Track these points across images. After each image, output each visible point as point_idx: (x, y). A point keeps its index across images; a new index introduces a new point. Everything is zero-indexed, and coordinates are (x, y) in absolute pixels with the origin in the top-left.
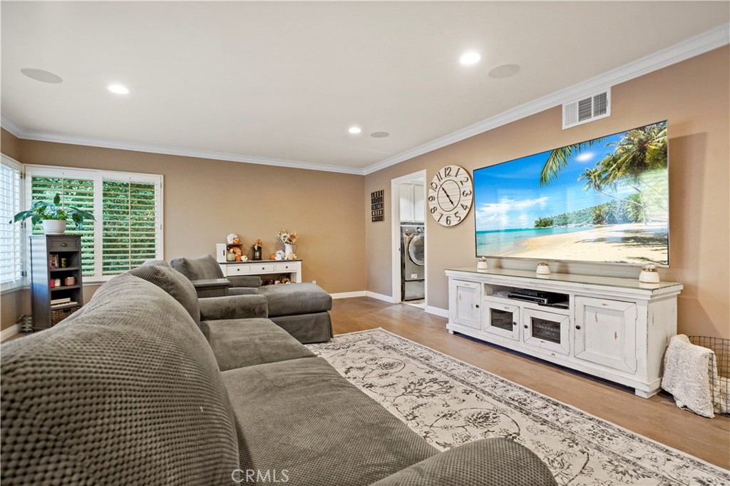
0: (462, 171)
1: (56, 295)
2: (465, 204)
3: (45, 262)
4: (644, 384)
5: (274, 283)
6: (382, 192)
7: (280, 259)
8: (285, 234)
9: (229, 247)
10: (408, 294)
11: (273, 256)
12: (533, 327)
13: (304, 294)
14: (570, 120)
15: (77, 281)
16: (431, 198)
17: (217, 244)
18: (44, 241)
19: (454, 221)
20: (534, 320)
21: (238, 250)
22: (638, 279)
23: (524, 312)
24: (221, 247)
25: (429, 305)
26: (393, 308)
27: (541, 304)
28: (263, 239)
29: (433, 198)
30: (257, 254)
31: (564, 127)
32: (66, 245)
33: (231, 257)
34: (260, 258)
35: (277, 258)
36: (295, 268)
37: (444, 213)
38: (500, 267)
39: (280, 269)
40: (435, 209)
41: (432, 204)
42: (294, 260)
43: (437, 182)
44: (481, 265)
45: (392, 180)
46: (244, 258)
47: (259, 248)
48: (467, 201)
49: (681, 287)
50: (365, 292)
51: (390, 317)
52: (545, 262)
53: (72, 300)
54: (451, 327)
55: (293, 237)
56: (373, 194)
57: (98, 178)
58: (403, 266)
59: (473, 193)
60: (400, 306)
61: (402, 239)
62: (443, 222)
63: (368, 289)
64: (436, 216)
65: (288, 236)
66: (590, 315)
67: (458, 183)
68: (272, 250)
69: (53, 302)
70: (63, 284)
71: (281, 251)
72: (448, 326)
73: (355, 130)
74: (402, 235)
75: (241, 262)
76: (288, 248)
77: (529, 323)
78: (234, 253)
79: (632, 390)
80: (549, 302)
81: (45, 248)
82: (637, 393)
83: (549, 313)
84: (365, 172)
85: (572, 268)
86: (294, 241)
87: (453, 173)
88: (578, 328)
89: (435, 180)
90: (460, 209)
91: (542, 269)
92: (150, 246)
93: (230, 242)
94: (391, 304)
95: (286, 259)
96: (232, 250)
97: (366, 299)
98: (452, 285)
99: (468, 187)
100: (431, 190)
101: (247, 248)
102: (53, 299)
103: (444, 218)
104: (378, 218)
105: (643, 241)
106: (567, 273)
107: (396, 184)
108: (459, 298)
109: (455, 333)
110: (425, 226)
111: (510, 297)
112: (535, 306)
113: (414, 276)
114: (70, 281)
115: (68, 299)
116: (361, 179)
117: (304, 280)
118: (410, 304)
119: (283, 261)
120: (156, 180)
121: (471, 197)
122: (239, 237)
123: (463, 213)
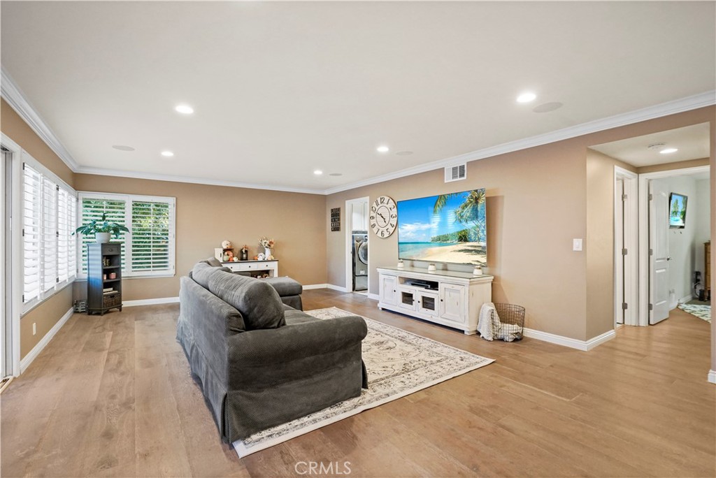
0: (391, 200)
1: (106, 285)
2: (393, 224)
3: (100, 262)
4: (467, 327)
5: (256, 277)
6: (339, 209)
7: (262, 260)
8: (265, 241)
9: (225, 250)
10: (357, 286)
11: (256, 258)
12: (423, 302)
13: (284, 284)
14: (448, 178)
15: (118, 275)
16: (372, 218)
17: (216, 249)
18: (100, 248)
19: (386, 235)
20: (423, 297)
21: (230, 253)
22: (472, 273)
23: (418, 293)
24: (219, 252)
25: (371, 292)
26: (346, 296)
27: (427, 288)
28: (248, 245)
29: (373, 218)
30: (245, 256)
31: (446, 182)
32: (112, 251)
33: (226, 258)
34: (247, 259)
35: (259, 259)
36: (273, 266)
37: (381, 229)
38: (413, 266)
39: (262, 267)
40: (374, 225)
41: (373, 222)
42: (272, 261)
43: (376, 206)
44: (400, 265)
45: (347, 202)
46: (235, 259)
47: (246, 251)
48: (394, 221)
49: (493, 277)
50: (326, 285)
51: (344, 302)
52: (433, 263)
53: (114, 290)
54: (381, 305)
55: (271, 242)
56: (332, 210)
57: (129, 200)
58: (354, 265)
59: (397, 216)
60: (351, 294)
61: (353, 244)
62: (379, 234)
63: (328, 282)
64: (375, 230)
65: (268, 242)
66: (447, 293)
67: (388, 209)
68: (255, 253)
69: (105, 290)
70: (108, 278)
71: (262, 254)
72: (379, 305)
73: (318, 172)
74: (353, 241)
75: (233, 262)
76: (268, 251)
77: (421, 300)
78: (228, 255)
79: (463, 332)
80: (431, 287)
81: (100, 253)
82: (465, 333)
83: (430, 293)
84: (326, 193)
85: (449, 267)
86: (272, 246)
87: (386, 201)
88: (442, 300)
89: (374, 205)
90: (389, 226)
91: (431, 268)
92: (165, 250)
93: (225, 247)
94: (344, 293)
95: (266, 259)
96: (226, 253)
97: (326, 290)
98: (381, 277)
99: (394, 212)
100: (372, 212)
101: (237, 251)
102: (105, 288)
103: (380, 232)
104: (336, 228)
105: (478, 252)
106: (447, 270)
107: (348, 203)
108: (385, 286)
109: (383, 309)
110: (368, 235)
111: (413, 284)
112: (423, 289)
113: (362, 273)
114: (113, 275)
115: (111, 289)
116: (323, 199)
117: (280, 275)
118: (359, 293)
119: (263, 261)
120: (171, 201)
121: (396, 219)
122: (231, 243)
123: (391, 230)
